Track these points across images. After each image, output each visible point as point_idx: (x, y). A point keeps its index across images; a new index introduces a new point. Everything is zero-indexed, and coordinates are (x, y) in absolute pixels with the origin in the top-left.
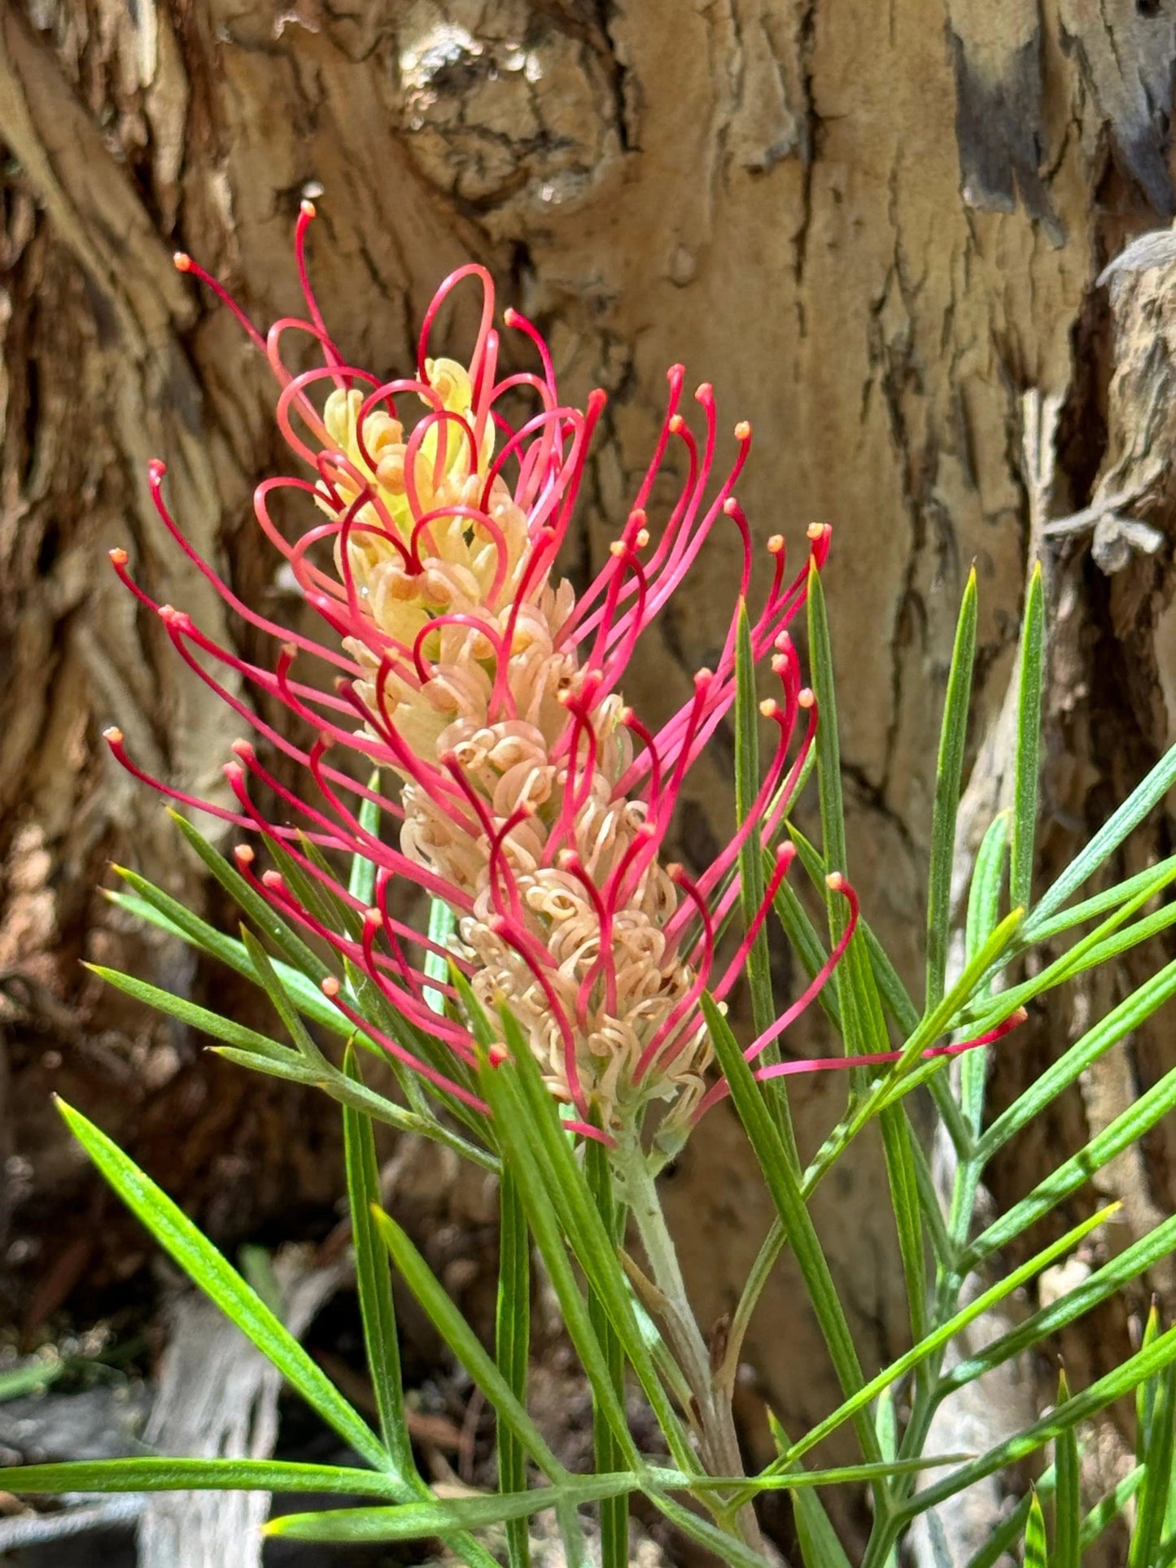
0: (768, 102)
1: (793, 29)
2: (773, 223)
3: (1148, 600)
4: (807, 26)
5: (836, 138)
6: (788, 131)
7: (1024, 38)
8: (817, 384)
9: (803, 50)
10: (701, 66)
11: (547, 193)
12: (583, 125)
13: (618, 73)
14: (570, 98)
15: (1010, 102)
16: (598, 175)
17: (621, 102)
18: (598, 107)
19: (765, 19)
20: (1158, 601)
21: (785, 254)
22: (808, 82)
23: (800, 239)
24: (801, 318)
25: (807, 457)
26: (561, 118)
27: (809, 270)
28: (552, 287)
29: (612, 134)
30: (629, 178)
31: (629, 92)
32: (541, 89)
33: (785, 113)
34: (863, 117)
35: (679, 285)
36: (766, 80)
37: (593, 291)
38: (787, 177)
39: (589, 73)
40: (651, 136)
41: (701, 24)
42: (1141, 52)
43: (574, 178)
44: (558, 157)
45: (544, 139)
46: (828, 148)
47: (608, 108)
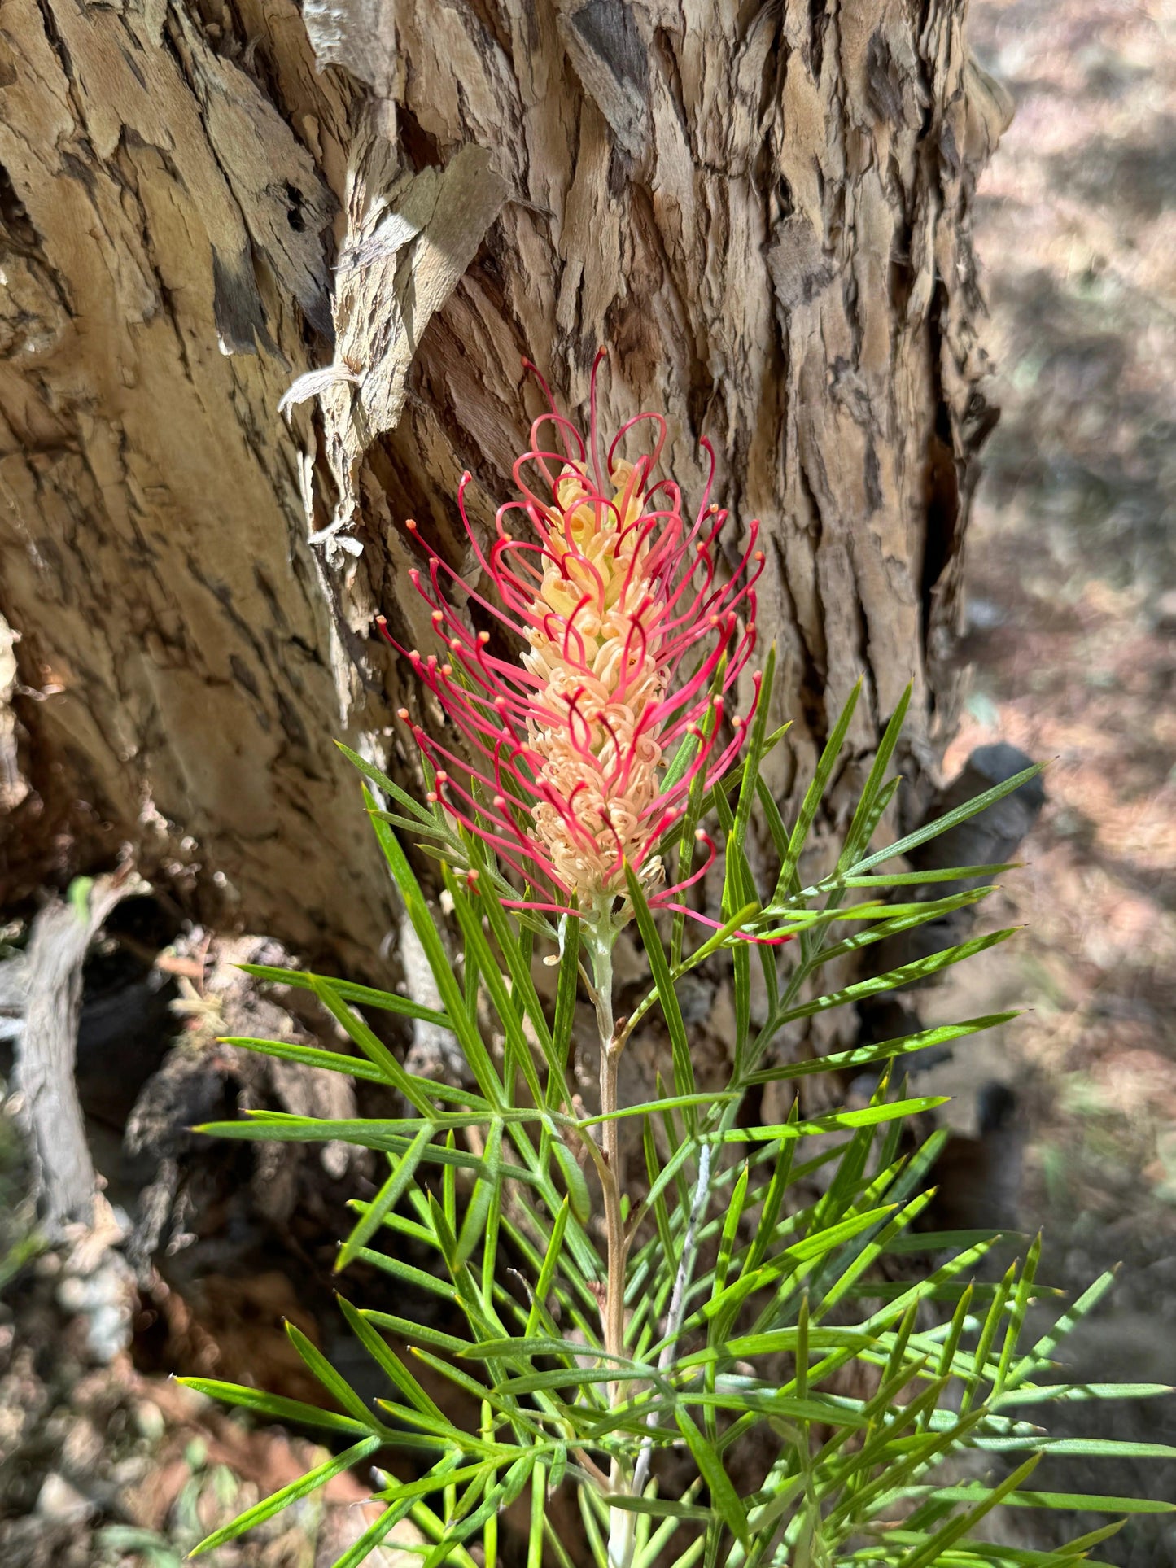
0: (136, 284)
1: (137, 241)
2: (167, 350)
3: (385, 570)
4: (146, 237)
5: (180, 300)
6: (151, 301)
7: (242, 246)
8: (220, 439)
9: (148, 252)
10: (99, 265)
11: (32, 348)
12: (42, 306)
13: (53, 275)
14: (29, 291)
15: (244, 285)
16: (59, 333)
17: (60, 290)
18: (47, 293)
19: (123, 235)
20: (391, 570)
21: (178, 368)
22: (156, 271)
23: (183, 358)
24: (199, 401)
25: (229, 476)
26: (29, 303)
27: (194, 376)
28: (61, 394)
29: (60, 308)
30: (78, 332)
31: (63, 284)
32: (12, 288)
33: (147, 290)
34: (191, 288)
35: (130, 387)
36: (132, 272)
37: (84, 395)
38: (162, 324)
39: (35, 276)
40: (83, 307)
41: (91, 240)
42: (301, 252)
43: (46, 337)
44: (34, 325)
45: (23, 315)
46: (179, 306)
47: (53, 294)
